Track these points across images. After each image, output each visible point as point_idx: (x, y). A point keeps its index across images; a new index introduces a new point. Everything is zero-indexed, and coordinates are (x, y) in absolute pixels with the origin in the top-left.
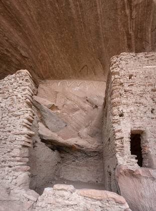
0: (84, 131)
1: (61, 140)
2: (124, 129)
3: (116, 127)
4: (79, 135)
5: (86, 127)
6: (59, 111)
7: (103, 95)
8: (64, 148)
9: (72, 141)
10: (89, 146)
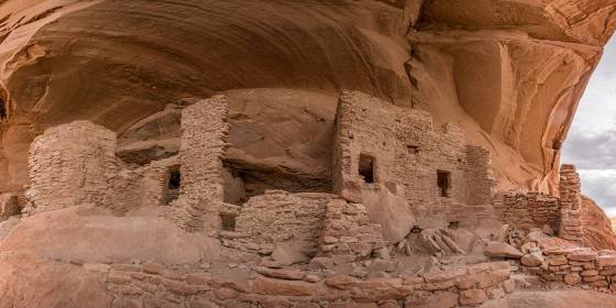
0: (299, 148)
1: (250, 159)
2: (353, 150)
3: (344, 146)
4: (288, 152)
5: (303, 142)
6: (249, 121)
7: (334, 110)
8: (256, 173)
9: (274, 161)
10: (308, 170)
